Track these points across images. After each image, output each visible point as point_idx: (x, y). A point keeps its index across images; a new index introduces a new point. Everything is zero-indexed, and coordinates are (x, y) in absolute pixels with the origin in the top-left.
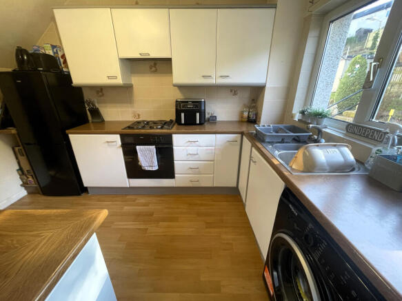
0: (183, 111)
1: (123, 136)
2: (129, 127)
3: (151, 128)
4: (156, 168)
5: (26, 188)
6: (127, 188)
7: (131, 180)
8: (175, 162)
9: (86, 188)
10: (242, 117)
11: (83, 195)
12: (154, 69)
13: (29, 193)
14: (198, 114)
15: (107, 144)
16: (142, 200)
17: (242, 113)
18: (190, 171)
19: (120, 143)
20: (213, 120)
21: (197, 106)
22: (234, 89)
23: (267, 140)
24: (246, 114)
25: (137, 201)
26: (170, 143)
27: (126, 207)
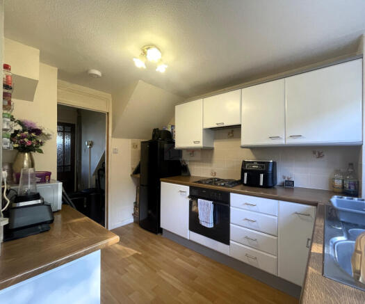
0: (246, 171)
1: (192, 188)
2: (199, 182)
3: (216, 184)
4: (211, 226)
5: (134, 217)
6: (187, 239)
7: (191, 232)
8: (231, 225)
9: (162, 229)
10: (333, 186)
11: (159, 234)
12: (231, 135)
13: (134, 222)
14: (262, 176)
15: (179, 193)
16: (195, 258)
17: (332, 180)
18: (246, 241)
19: (188, 194)
20: (289, 184)
21: (263, 167)
22: (317, 151)
23: (342, 220)
24: (338, 183)
25: (191, 258)
26: (227, 201)
27: (178, 260)
